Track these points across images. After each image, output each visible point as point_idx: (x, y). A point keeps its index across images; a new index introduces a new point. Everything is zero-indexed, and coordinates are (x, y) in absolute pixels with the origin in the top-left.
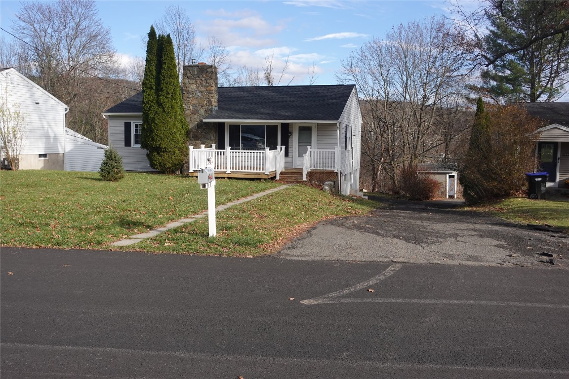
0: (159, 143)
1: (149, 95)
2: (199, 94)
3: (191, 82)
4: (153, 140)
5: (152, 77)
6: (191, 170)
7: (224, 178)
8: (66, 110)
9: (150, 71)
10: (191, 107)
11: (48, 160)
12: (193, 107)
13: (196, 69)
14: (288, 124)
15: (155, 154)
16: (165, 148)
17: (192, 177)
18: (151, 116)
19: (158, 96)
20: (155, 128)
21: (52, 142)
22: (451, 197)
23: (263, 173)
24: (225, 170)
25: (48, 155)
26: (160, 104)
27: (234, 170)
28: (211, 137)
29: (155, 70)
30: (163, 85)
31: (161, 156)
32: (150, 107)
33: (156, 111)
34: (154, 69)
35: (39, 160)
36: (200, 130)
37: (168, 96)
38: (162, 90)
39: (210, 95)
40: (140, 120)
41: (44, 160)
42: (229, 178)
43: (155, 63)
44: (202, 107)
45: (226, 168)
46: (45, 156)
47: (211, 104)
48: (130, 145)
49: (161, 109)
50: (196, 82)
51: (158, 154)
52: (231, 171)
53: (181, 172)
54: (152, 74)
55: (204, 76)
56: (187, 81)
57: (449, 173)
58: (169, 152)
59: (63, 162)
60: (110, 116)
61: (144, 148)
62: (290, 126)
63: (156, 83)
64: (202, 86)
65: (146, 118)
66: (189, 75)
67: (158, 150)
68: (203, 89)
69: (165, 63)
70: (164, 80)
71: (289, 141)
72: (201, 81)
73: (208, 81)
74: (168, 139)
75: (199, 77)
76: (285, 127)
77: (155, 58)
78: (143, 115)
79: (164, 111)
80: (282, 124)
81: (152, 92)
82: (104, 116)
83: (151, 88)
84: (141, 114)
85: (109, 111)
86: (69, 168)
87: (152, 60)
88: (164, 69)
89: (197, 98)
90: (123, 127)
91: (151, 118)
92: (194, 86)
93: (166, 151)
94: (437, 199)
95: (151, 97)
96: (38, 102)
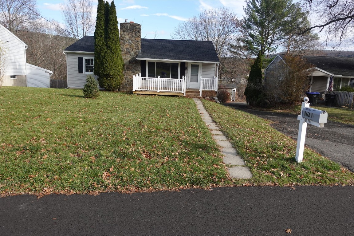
0: (108, 72)
1: (100, 40)
2: (131, 42)
3: (125, 34)
4: (104, 70)
5: (102, 29)
6: (134, 90)
7: (155, 95)
8: (26, 47)
9: (100, 25)
10: (125, 49)
11: (16, 79)
12: (126, 50)
13: (129, 25)
14: (184, 63)
15: (105, 79)
16: (112, 75)
17: (135, 94)
18: (103, 54)
19: (106, 42)
20: (105, 62)
21: (18, 68)
22: (233, 100)
23: (180, 92)
24: (156, 90)
25: (16, 76)
26: (108, 47)
27: (162, 90)
28: (138, 69)
29: (104, 24)
30: (110, 35)
31: (109, 80)
32: (101, 48)
33: (106, 52)
34: (102, 23)
35: (11, 80)
36: (131, 65)
37: (114, 42)
38: (109, 38)
39: (138, 43)
40: (93, 57)
41: (14, 79)
42: (158, 95)
43: (103, 19)
44: (132, 50)
45: (157, 89)
46: (14, 77)
47: (138, 49)
48: (82, 72)
49: (109, 50)
50: (129, 34)
51: (107, 79)
52: (160, 91)
53: (119, 90)
54: (102, 27)
55: (134, 30)
56: (122, 33)
57: (233, 89)
58: (114, 78)
59: (26, 81)
60: (68, 53)
61: (96, 75)
62: (186, 64)
63: (104, 33)
64: (133, 37)
65: (98, 55)
66: (124, 29)
67: (108, 76)
68: (133, 39)
69: (111, 20)
70: (110, 31)
71: (185, 73)
72: (132, 34)
73: (137, 34)
74: (114, 69)
75: (130, 31)
76: (183, 64)
77: (103, 16)
78: (95, 53)
79: (111, 52)
80: (181, 63)
81: (102, 39)
82: (64, 53)
83: (101, 36)
84: (94, 52)
85: (66, 49)
86: (30, 84)
87: (102, 18)
88: (111, 24)
89: (129, 44)
90: (77, 61)
91: (102, 56)
92: (127, 37)
93: (112, 77)
94: (229, 102)
95: (101, 42)
96: (8, 40)
